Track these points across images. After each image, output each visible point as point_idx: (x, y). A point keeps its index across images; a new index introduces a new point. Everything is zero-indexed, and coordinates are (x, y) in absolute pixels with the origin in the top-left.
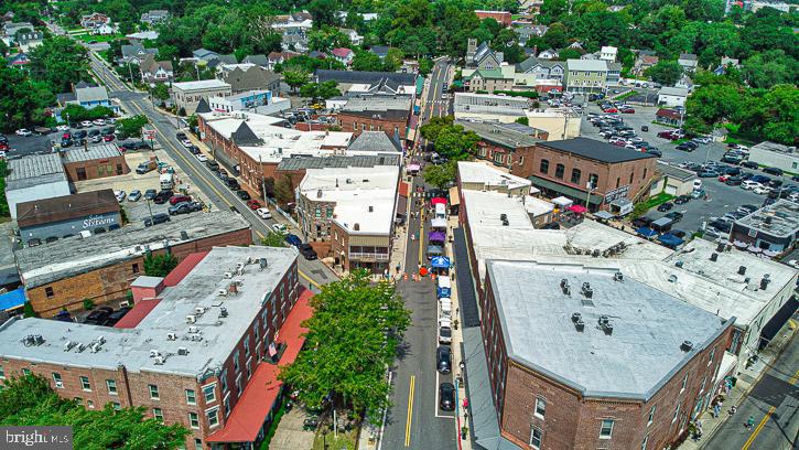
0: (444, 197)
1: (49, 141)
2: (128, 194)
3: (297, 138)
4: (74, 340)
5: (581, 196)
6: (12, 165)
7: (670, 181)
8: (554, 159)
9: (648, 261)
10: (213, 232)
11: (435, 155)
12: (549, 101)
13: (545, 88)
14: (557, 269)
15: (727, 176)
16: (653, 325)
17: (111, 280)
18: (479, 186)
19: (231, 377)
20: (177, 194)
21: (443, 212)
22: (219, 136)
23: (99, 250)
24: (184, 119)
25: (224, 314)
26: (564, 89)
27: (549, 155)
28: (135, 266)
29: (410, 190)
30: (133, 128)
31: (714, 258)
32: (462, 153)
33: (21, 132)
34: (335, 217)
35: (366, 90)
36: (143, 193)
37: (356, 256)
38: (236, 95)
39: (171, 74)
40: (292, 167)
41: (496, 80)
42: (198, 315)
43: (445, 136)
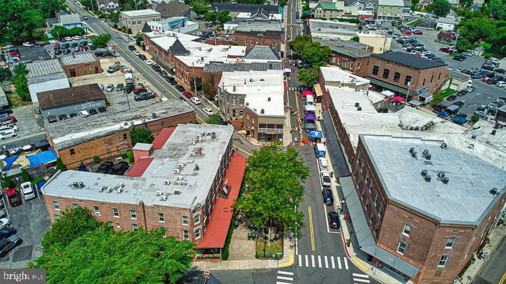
0: (311, 91)
1: (46, 50)
2: (106, 87)
3: (210, 50)
4: (106, 185)
5: (401, 91)
6: (28, 67)
7: (454, 81)
8: (382, 66)
9: (454, 135)
10: (171, 114)
11: (300, 62)
12: (367, 25)
13: (363, 17)
14: (405, 140)
15: (487, 78)
16: (471, 177)
17: (110, 144)
18: (337, 83)
19: (207, 208)
20: (137, 87)
22: (160, 48)
23: (100, 124)
24: (130, 35)
25: (197, 168)
26: (375, 17)
27: (379, 63)
28: (125, 135)
30: (102, 42)
31: (493, 133)
32: (320, 61)
33: (26, 44)
35: (249, 17)
36: (115, 86)
37: (262, 130)
38: (164, 21)
39: (117, 5)
40: (213, 70)
41: (331, 10)
42: (181, 168)
43: (308, 50)
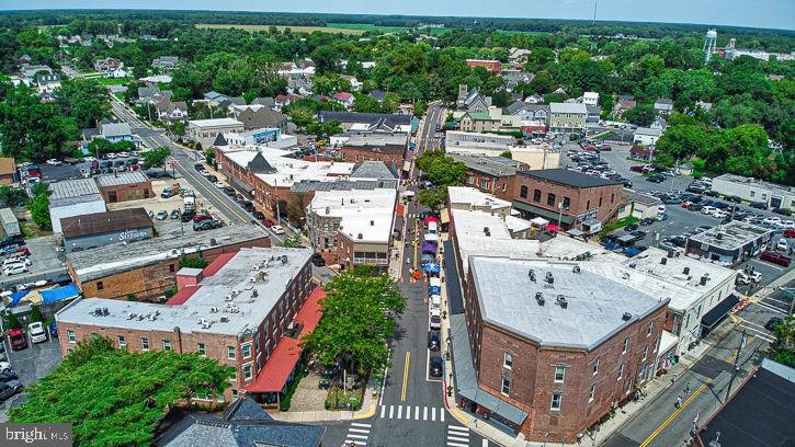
1: (78, 170)
2: (156, 214)
3: (306, 168)
4: (135, 313)
5: (554, 216)
6: (52, 187)
7: (637, 206)
8: (532, 185)
11: (428, 183)
12: (533, 140)
13: (530, 129)
14: (527, 263)
15: (689, 203)
16: (601, 303)
17: (151, 278)
18: (466, 206)
19: (263, 341)
20: (199, 214)
21: (435, 229)
22: (236, 166)
23: (141, 253)
24: (199, 152)
25: (255, 294)
26: (547, 129)
27: (527, 182)
28: (172, 266)
29: (406, 212)
30: (157, 158)
31: (664, 262)
32: (452, 181)
33: (52, 162)
34: (341, 228)
35: (366, 129)
36: (169, 213)
37: (359, 261)
38: (248, 132)
40: (303, 190)
41: (484, 121)
42: (234, 295)
43: (437, 166)
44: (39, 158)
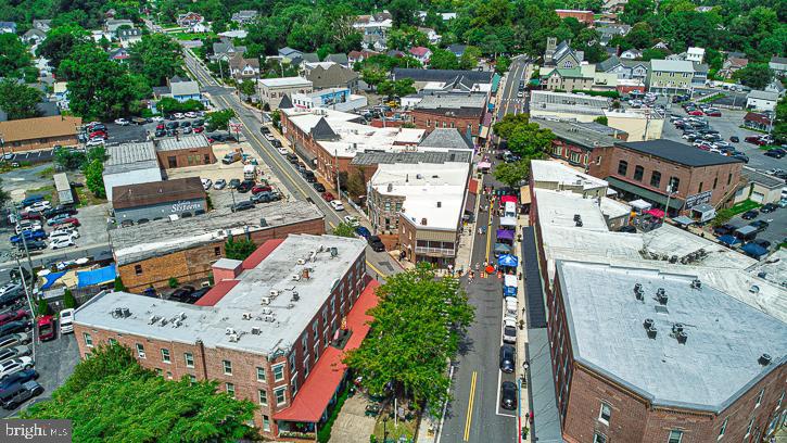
0: (515, 196)
1: (144, 131)
2: (214, 183)
3: (371, 134)
4: (158, 315)
5: (661, 200)
6: (110, 151)
7: (757, 188)
8: (633, 160)
9: (729, 270)
10: (289, 220)
11: (507, 153)
12: (630, 101)
13: (626, 89)
14: (631, 273)
16: (730, 336)
17: (195, 261)
18: (553, 185)
19: (300, 358)
20: (259, 184)
21: (513, 210)
22: (300, 131)
23: (185, 233)
24: (267, 113)
25: (296, 298)
26: (646, 89)
27: (628, 157)
28: (217, 249)
29: (480, 187)
30: (221, 121)
32: (536, 151)
33: (119, 122)
34: (403, 211)
35: (441, 88)
36: (228, 182)
37: (422, 250)
38: (317, 92)
39: (257, 70)
40: (365, 162)
41: (575, 78)
42: (272, 297)
43: (519, 134)
44: (107, 117)
